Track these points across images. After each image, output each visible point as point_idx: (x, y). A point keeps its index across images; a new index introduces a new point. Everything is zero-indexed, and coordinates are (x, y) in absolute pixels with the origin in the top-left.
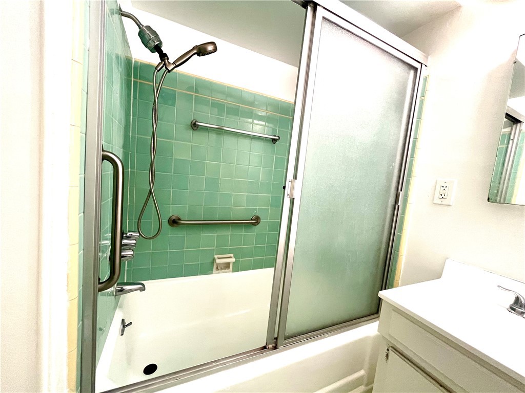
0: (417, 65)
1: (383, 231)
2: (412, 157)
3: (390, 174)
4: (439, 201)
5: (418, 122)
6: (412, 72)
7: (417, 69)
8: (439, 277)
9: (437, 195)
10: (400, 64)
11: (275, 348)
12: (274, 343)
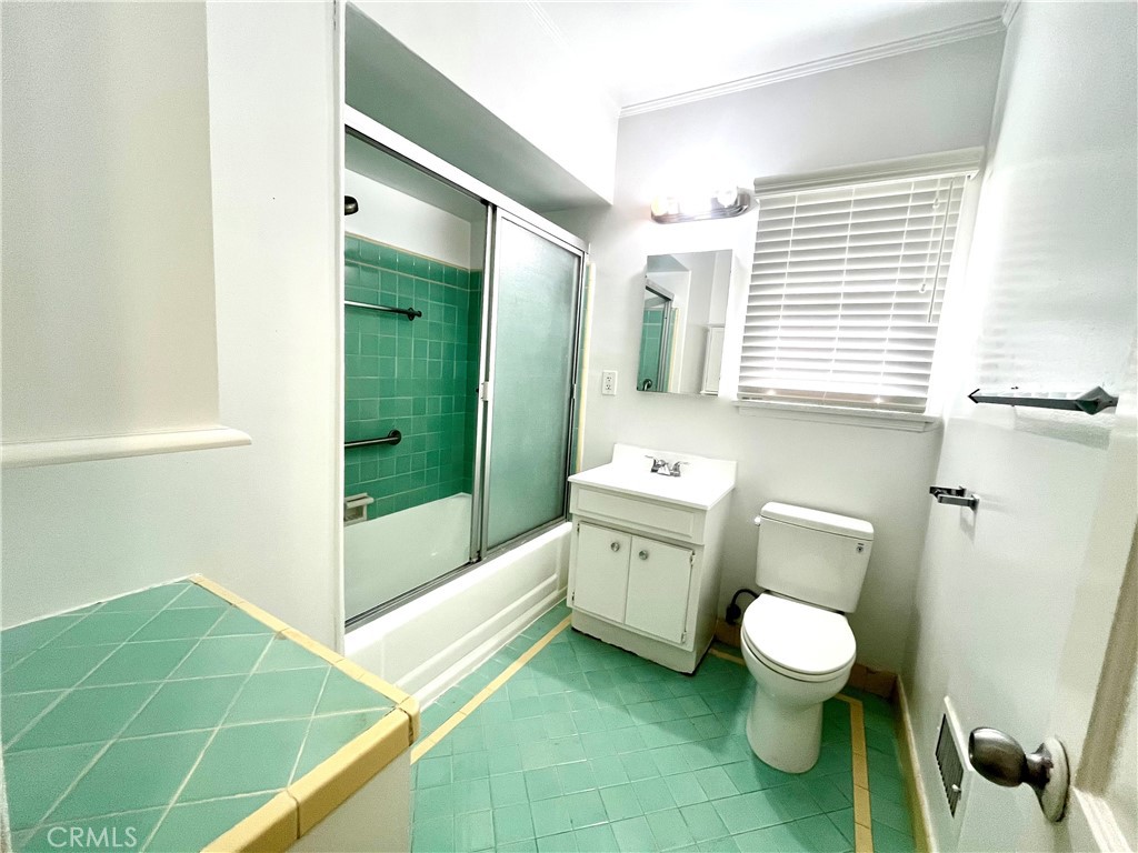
0: (580, 254)
1: (562, 425)
2: (582, 347)
3: (564, 366)
4: (605, 392)
5: (585, 312)
6: (576, 260)
7: (580, 257)
8: (611, 461)
9: (605, 386)
10: (566, 253)
11: (479, 560)
12: (477, 557)
